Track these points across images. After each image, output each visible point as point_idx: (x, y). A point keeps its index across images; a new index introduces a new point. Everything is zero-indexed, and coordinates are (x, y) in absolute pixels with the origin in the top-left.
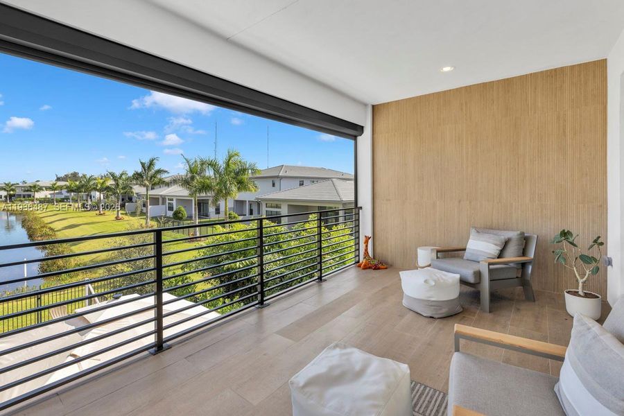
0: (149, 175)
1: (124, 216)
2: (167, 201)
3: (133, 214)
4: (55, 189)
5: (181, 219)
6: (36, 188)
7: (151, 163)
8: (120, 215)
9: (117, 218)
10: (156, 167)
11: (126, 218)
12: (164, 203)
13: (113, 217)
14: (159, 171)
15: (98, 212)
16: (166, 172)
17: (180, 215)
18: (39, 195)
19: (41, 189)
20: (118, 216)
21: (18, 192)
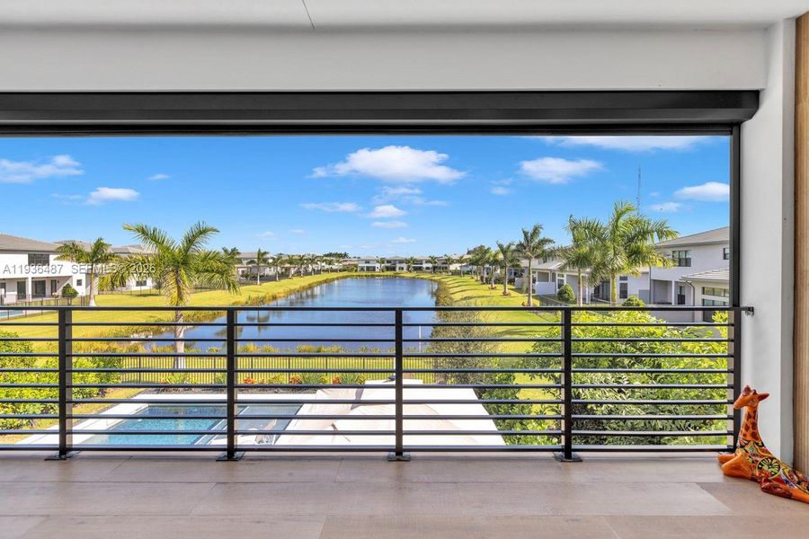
0: (532, 245)
1: (511, 292)
2: (557, 278)
3: (519, 290)
4: (462, 262)
5: (567, 300)
6: (449, 261)
7: (536, 231)
8: (507, 291)
9: (505, 294)
10: (541, 237)
11: (514, 294)
12: (554, 280)
13: (501, 293)
14: (544, 241)
15: (490, 286)
16: (550, 241)
17: (566, 296)
18: (453, 267)
19: (452, 262)
20: (505, 292)
21: (439, 264)
